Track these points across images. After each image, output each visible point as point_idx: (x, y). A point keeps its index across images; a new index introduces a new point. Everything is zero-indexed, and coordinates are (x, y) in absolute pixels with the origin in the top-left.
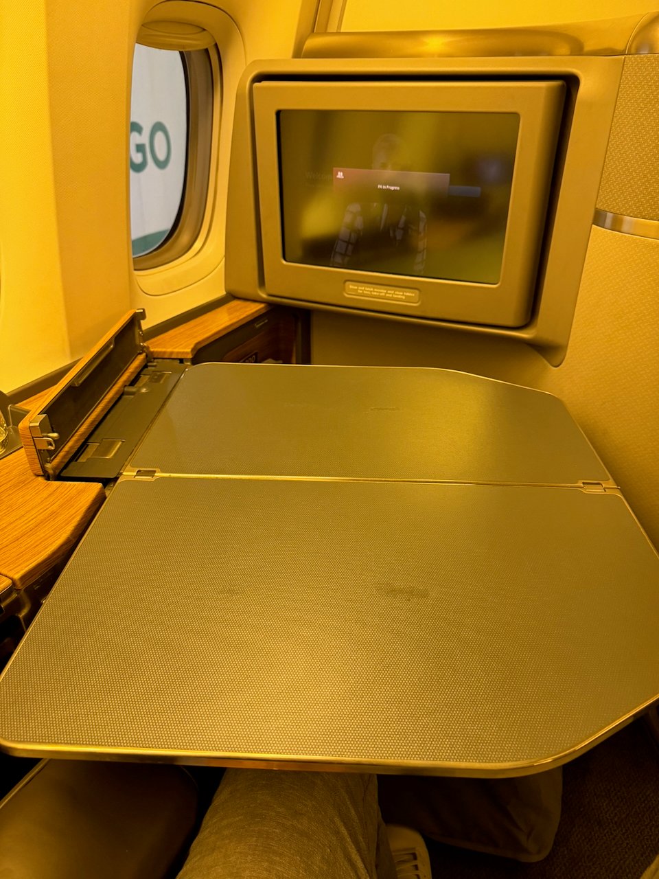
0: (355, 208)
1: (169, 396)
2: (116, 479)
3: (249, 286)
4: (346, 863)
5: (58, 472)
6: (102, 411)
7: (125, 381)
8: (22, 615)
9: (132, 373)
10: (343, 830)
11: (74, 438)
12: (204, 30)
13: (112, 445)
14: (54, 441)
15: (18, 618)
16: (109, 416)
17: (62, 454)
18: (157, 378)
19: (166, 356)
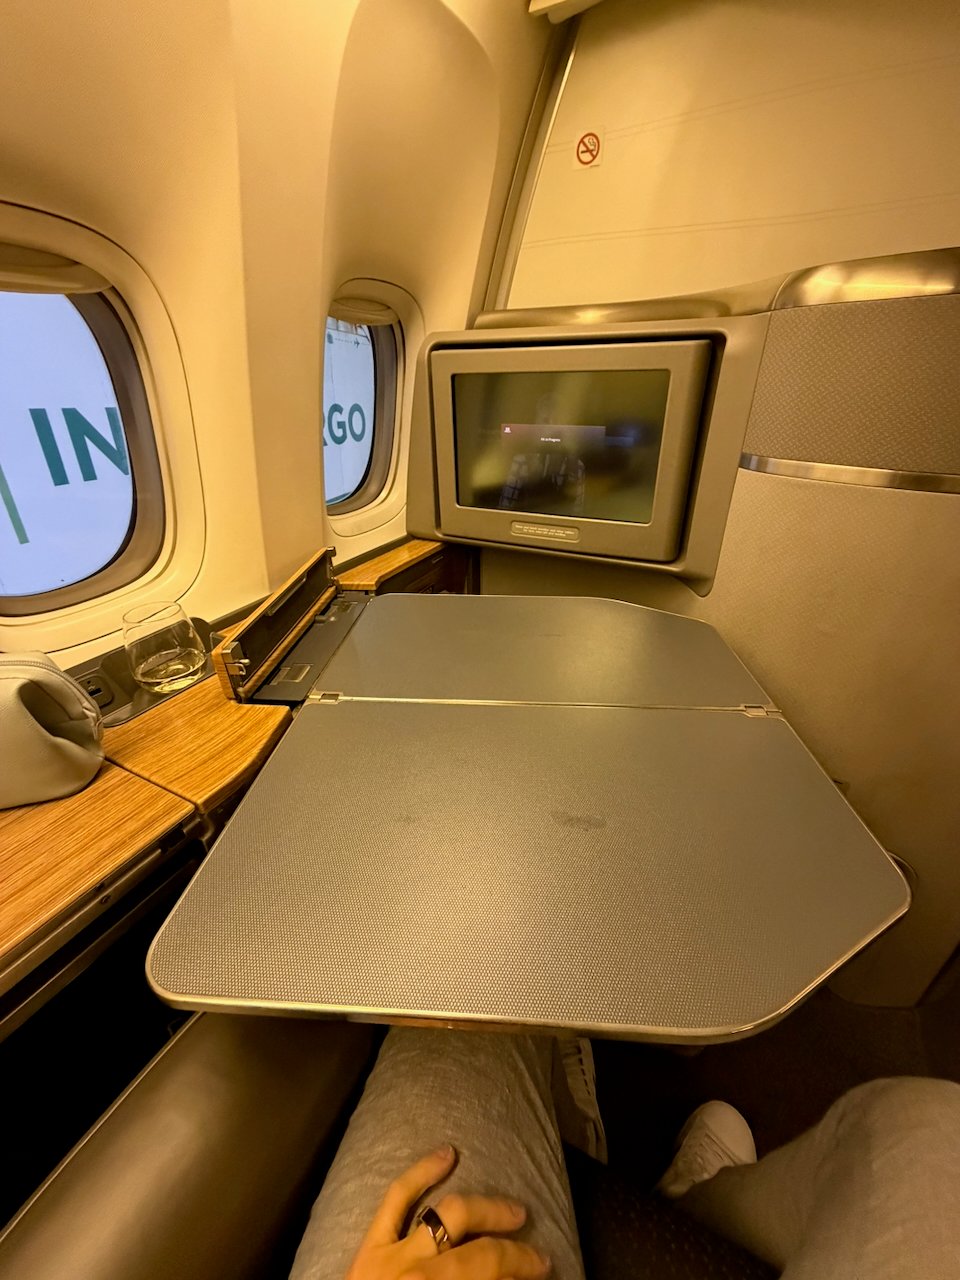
0: (520, 458)
1: (354, 624)
2: (303, 702)
3: (426, 526)
4: (525, 1104)
5: (250, 695)
6: (294, 637)
7: (316, 611)
8: (205, 839)
9: (323, 604)
10: (522, 1066)
11: (267, 663)
12: (389, 308)
13: (301, 669)
14: (245, 667)
15: (201, 842)
16: (300, 643)
17: (255, 678)
18: (345, 607)
19: (354, 588)
